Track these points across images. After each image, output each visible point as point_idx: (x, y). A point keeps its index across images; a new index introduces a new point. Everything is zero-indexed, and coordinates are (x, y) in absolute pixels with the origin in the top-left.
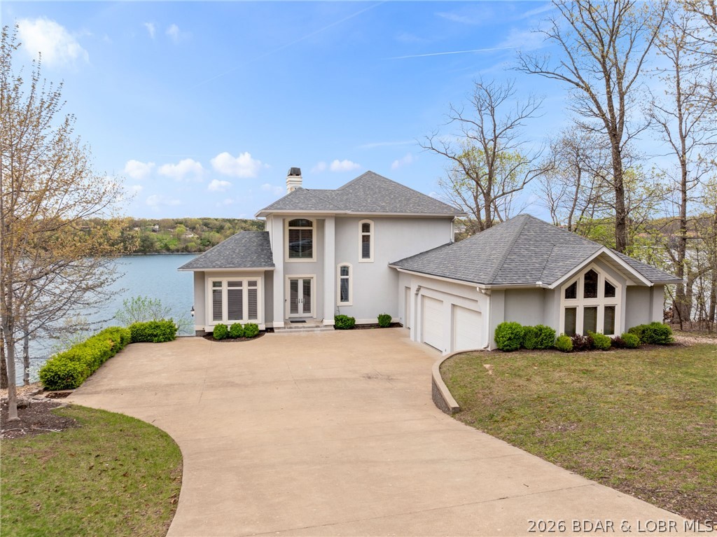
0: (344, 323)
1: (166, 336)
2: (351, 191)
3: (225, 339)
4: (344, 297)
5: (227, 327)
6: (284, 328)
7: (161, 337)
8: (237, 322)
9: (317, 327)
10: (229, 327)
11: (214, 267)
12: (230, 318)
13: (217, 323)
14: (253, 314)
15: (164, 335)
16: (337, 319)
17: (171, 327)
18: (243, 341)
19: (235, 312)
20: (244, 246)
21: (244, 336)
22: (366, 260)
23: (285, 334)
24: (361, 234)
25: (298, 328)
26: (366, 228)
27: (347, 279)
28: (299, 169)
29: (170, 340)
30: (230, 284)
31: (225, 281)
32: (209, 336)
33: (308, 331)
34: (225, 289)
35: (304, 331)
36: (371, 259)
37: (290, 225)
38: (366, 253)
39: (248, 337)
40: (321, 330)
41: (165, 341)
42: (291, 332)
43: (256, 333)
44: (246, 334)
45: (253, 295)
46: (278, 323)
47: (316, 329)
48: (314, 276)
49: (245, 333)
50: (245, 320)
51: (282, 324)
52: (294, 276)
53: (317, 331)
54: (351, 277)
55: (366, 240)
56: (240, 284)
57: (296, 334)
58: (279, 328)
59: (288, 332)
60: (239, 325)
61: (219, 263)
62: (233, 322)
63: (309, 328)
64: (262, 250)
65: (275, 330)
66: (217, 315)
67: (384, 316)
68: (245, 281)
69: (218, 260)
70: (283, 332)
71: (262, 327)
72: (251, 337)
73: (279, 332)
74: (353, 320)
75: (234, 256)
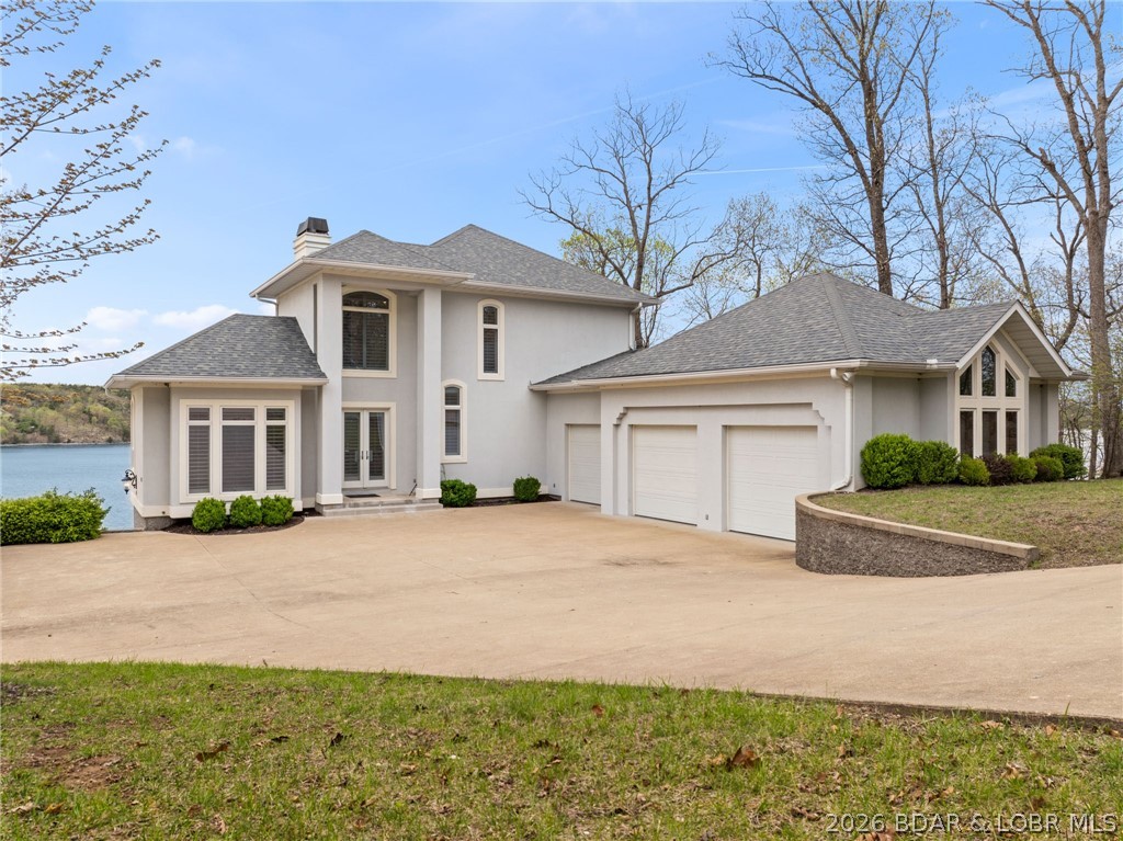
0: (457, 496)
1: (82, 527)
2: (454, 250)
3: (220, 529)
4: (452, 445)
5: (224, 505)
6: (344, 505)
7: (71, 529)
8: (247, 494)
9: (408, 502)
10: (228, 506)
11: (197, 374)
12: (227, 487)
13: (200, 497)
14: (276, 477)
15: (77, 524)
16: (445, 486)
17: (91, 506)
18: (261, 531)
19: (239, 474)
20: (252, 340)
21: (263, 523)
22: (490, 376)
23: (350, 517)
24: (481, 326)
25: (371, 505)
26: (490, 315)
27: (457, 412)
28: (324, 221)
29: (90, 537)
30: (228, 414)
31: (216, 407)
32: (182, 525)
33: (393, 510)
34: (216, 425)
35: (384, 511)
36: (501, 373)
37: (345, 303)
38: (491, 366)
39: (273, 525)
40: (418, 509)
41: (78, 539)
42: (359, 512)
43: (289, 515)
44: (268, 518)
45: (276, 438)
46: (330, 495)
47: (407, 506)
48: (393, 406)
49: (264, 515)
50: (260, 492)
51: (338, 498)
52: (354, 405)
53: (410, 510)
54: (464, 407)
55: (490, 338)
56: (249, 414)
57: (372, 516)
58: (332, 506)
59: (352, 513)
60: (249, 501)
61: (207, 368)
62: (234, 495)
63: (393, 504)
64: (292, 349)
65: (325, 510)
66: (199, 481)
67: (528, 480)
68: (260, 408)
69: (202, 361)
70: (343, 513)
71: (298, 506)
72: (278, 525)
73: (335, 514)
74: (473, 489)
75: (235, 356)
